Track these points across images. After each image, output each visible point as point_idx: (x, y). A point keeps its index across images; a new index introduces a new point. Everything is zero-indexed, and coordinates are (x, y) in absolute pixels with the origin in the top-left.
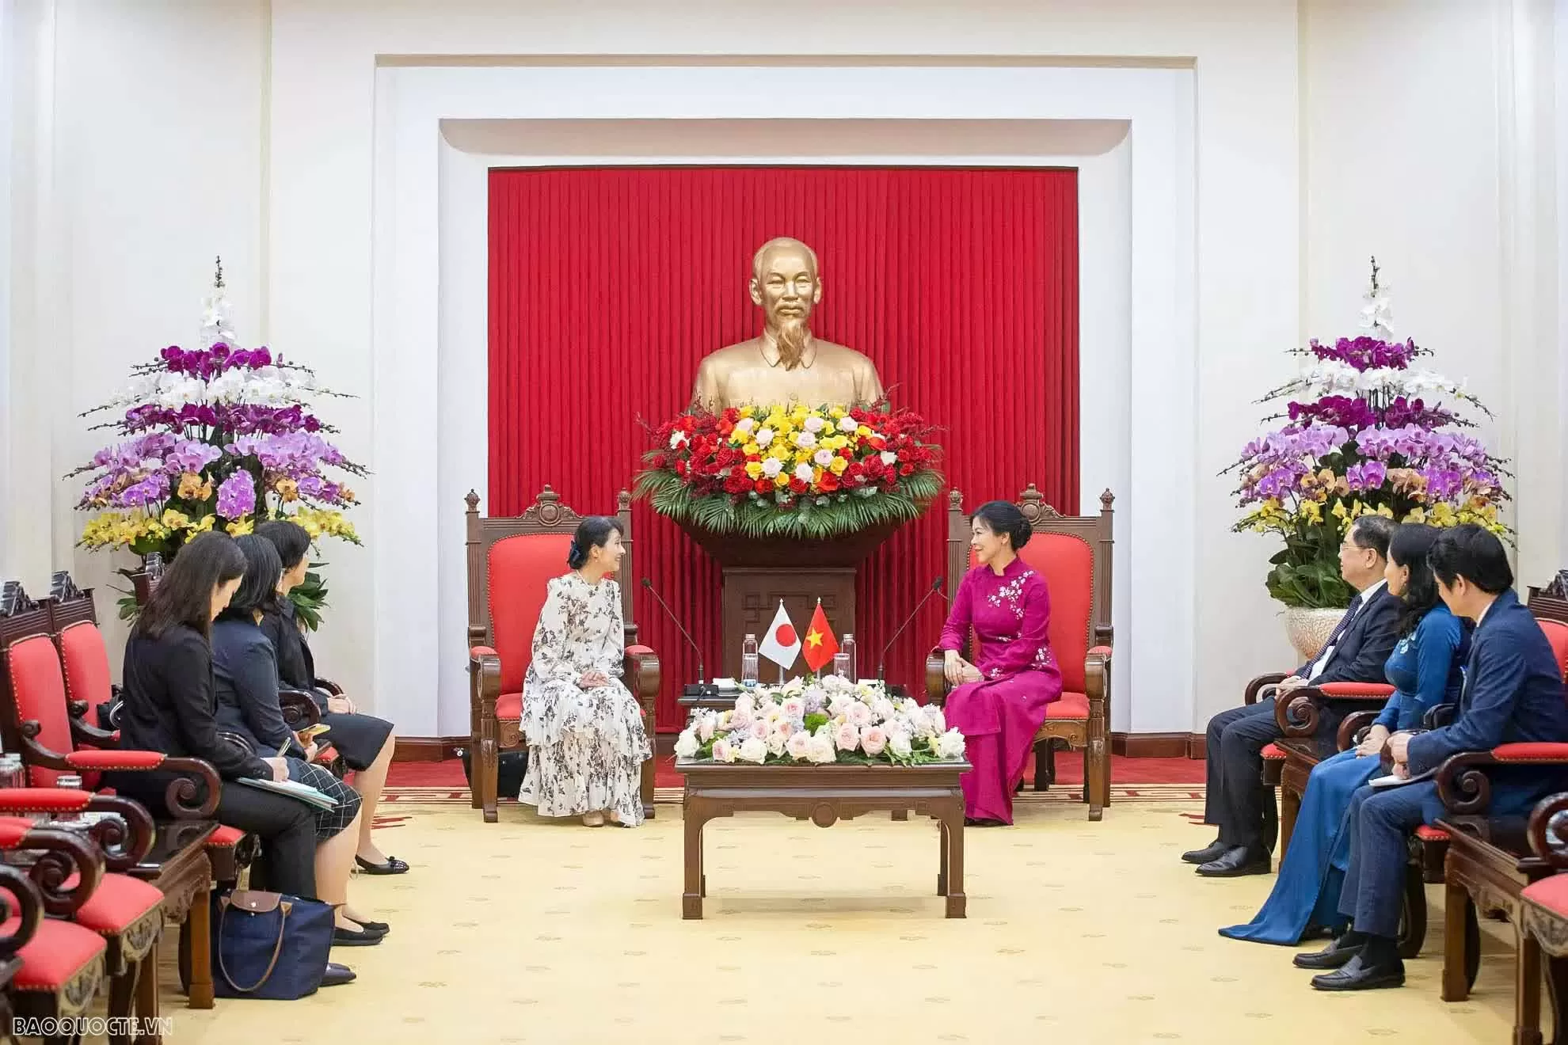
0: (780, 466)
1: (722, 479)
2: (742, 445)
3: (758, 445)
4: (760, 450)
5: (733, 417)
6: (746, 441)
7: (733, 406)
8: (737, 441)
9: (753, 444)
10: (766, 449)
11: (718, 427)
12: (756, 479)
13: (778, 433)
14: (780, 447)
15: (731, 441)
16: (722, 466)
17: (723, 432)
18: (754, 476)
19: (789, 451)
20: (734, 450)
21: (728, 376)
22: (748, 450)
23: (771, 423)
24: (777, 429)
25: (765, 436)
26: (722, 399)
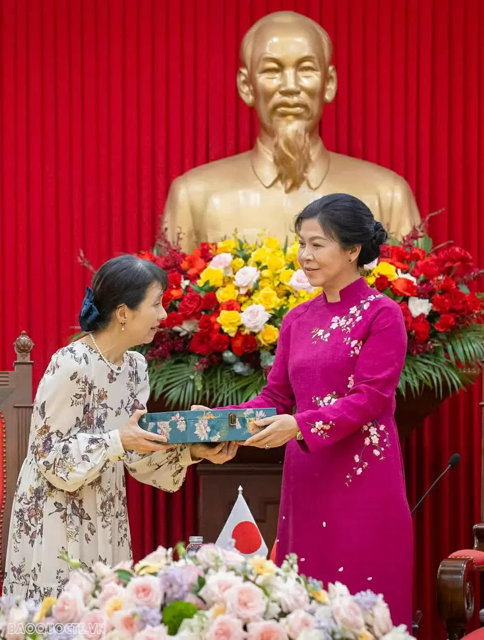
0: (267, 316)
1: (187, 335)
2: (214, 289)
3: (238, 288)
4: (240, 295)
5: (206, 254)
6: (220, 283)
7: (210, 241)
8: (207, 282)
9: (230, 288)
10: (249, 294)
11: (184, 265)
12: (232, 335)
13: (265, 273)
14: (267, 290)
15: (200, 283)
16: (187, 318)
17: (191, 272)
18: (230, 330)
19: (279, 296)
20: (202, 294)
21: (206, 202)
22: (222, 296)
23: (257, 260)
24: (266, 267)
25: (247, 275)
26: (197, 232)
